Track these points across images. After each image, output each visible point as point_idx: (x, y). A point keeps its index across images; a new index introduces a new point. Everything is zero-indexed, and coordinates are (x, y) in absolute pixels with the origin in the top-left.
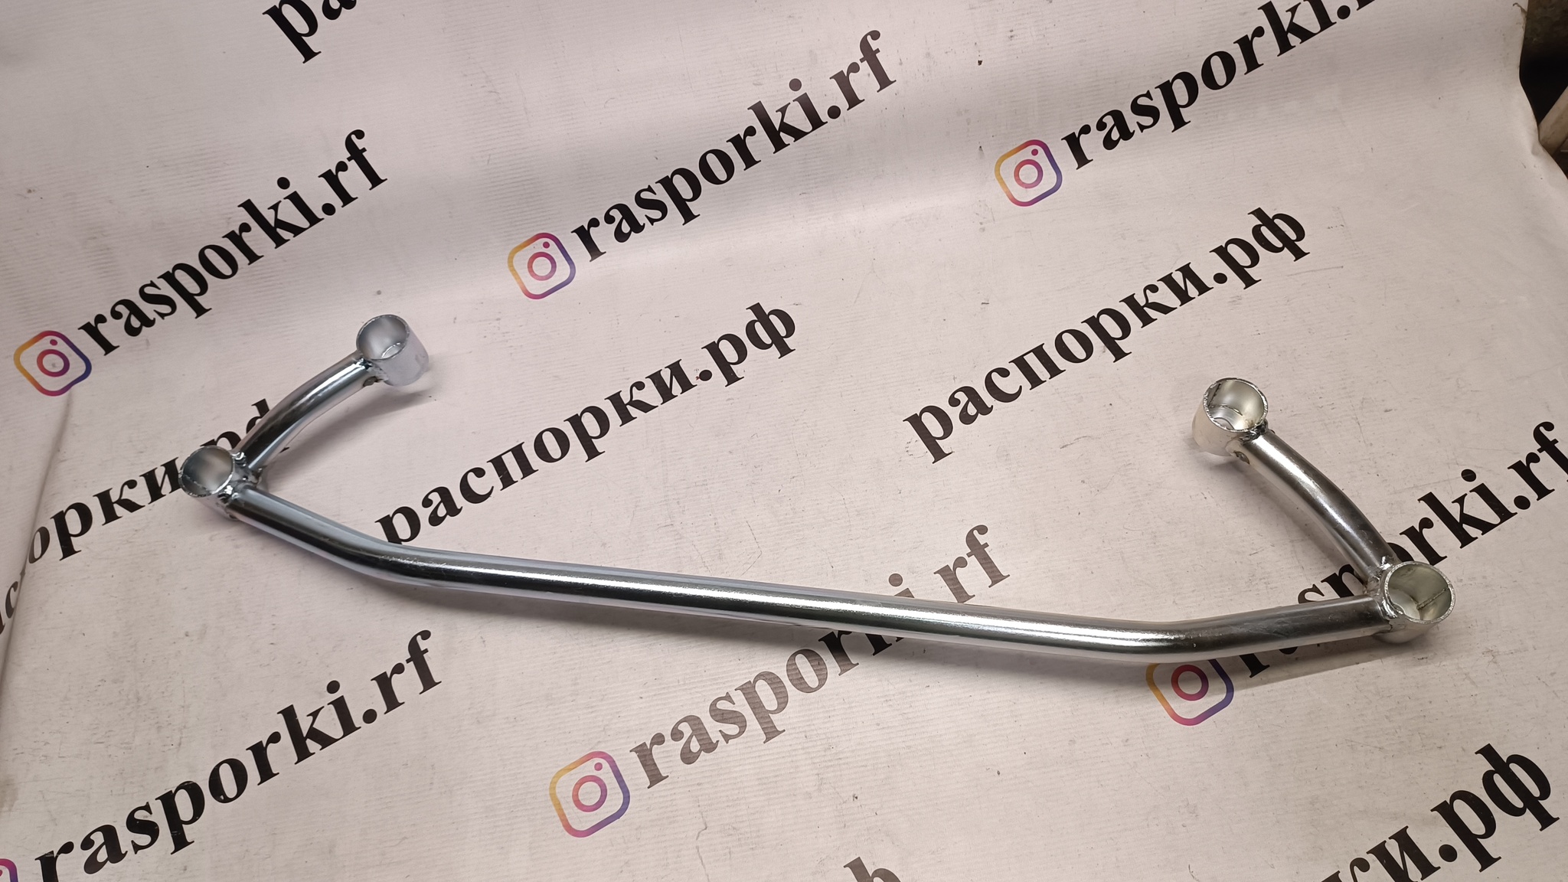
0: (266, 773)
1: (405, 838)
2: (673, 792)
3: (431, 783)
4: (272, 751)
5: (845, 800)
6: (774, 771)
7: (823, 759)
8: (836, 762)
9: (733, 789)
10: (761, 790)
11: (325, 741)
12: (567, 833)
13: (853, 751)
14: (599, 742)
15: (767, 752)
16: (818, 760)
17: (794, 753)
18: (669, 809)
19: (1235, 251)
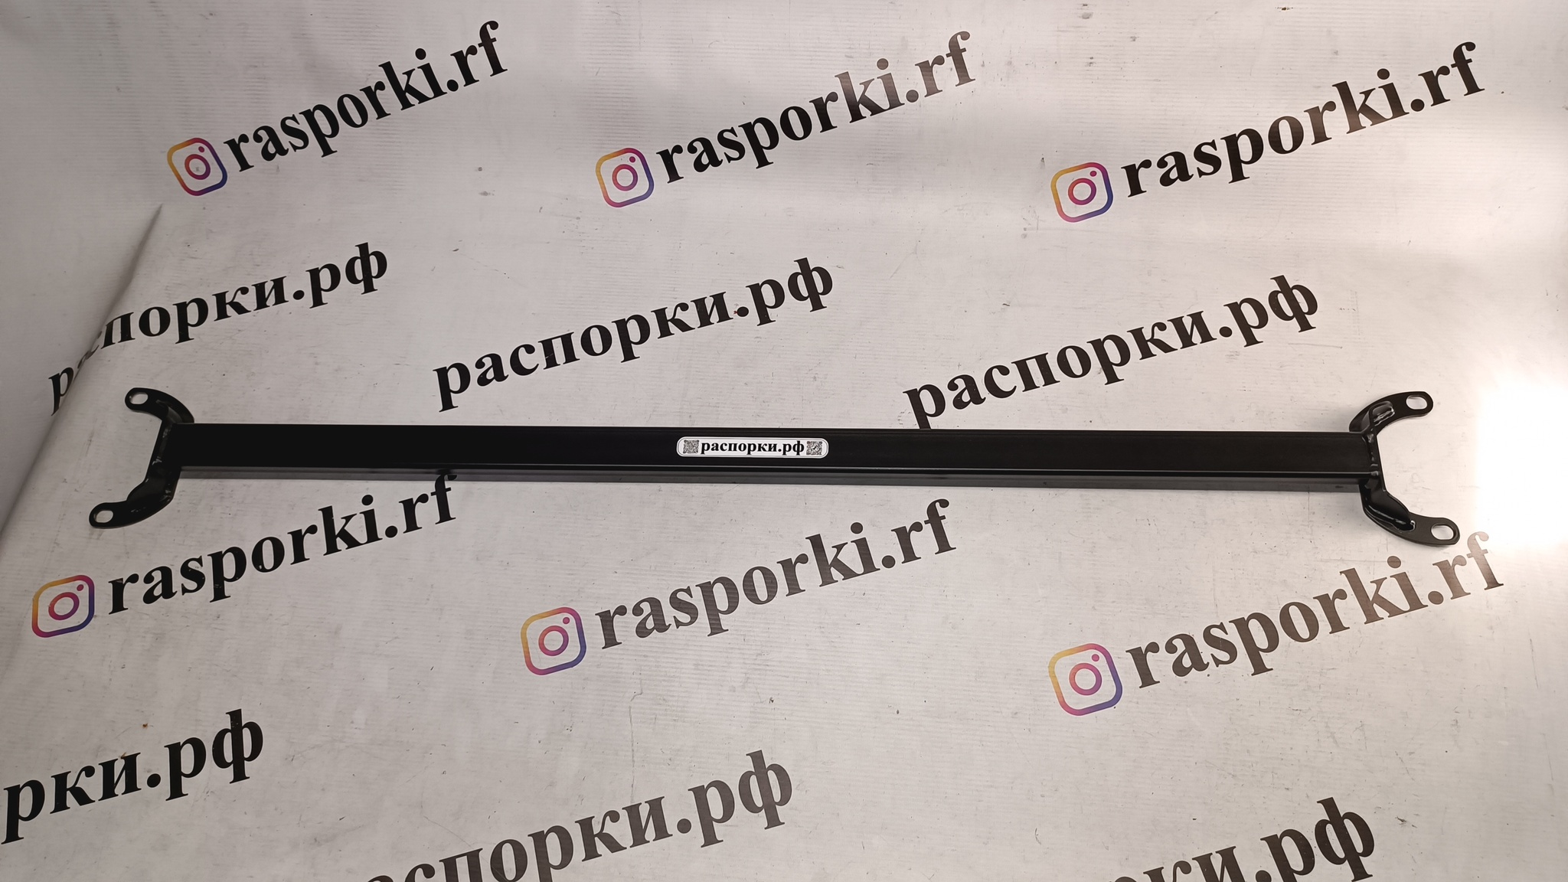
0: (299, 557)
1: (396, 638)
2: (622, 657)
3: (428, 599)
4: (308, 539)
5: (762, 700)
6: (710, 661)
7: (753, 662)
8: (764, 667)
9: (672, 667)
10: (695, 674)
11: (352, 543)
12: (527, 668)
13: (780, 662)
14: (572, 600)
15: (708, 644)
16: (749, 662)
17: (730, 651)
18: (614, 670)
19: (1248, 311)
